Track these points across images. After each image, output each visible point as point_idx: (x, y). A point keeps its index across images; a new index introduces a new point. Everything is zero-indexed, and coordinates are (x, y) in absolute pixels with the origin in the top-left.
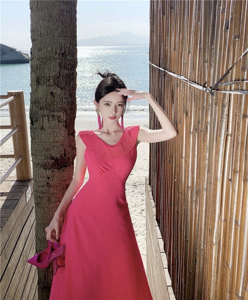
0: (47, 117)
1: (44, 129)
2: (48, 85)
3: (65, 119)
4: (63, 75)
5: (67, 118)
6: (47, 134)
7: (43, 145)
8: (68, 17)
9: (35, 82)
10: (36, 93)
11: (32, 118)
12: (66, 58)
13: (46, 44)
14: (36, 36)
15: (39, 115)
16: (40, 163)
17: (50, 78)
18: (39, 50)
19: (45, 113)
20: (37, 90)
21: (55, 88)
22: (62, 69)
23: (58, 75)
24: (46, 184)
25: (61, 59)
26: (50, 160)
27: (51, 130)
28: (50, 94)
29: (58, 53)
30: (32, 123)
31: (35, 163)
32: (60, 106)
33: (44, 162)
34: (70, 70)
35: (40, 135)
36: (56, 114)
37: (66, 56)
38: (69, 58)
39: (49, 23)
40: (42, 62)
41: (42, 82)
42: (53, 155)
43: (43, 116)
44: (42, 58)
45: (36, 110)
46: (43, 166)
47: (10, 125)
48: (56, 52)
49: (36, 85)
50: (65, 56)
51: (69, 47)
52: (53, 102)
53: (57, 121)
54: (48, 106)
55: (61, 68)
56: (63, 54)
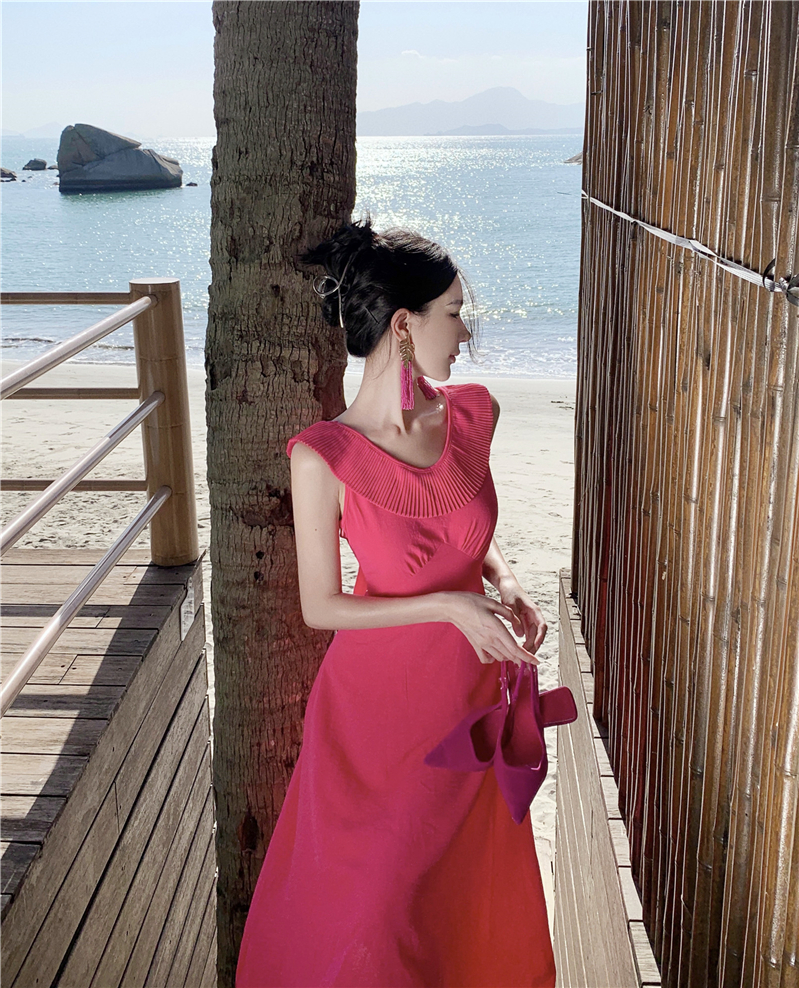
0: (258, 364)
1: (247, 401)
2: (265, 265)
3: (313, 371)
4: (311, 234)
5: (320, 367)
6: (255, 418)
7: (244, 450)
8: (332, 48)
9: (226, 254)
10: (227, 288)
11: (213, 366)
12: (323, 178)
13: (261, 136)
14: (232, 109)
15: (235, 357)
16: (233, 506)
17: (271, 243)
18: (240, 154)
19: (254, 351)
20: (230, 279)
21: (285, 273)
22: (311, 212)
23: (297, 233)
24: (252, 576)
25: (306, 184)
26: (266, 499)
27: (269, 404)
28: (270, 290)
29: (300, 163)
30: (212, 382)
31: (219, 507)
32: (301, 330)
33: (247, 502)
34: (333, 218)
35: (235, 419)
36: (286, 353)
37: (323, 171)
38: (332, 179)
39: (274, 70)
40: (248, 190)
41: (247, 254)
42: (276, 482)
43: (246, 361)
44: (249, 179)
45: (226, 341)
46: (242, 517)
47: (136, 386)
48: (292, 162)
49: (229, 262)
50: (319, 173)
51: (332, 142)
52: (280, 317)
53: (290, 376)
54: (265, 329)
55: (305, 211)
56: (313, 167)
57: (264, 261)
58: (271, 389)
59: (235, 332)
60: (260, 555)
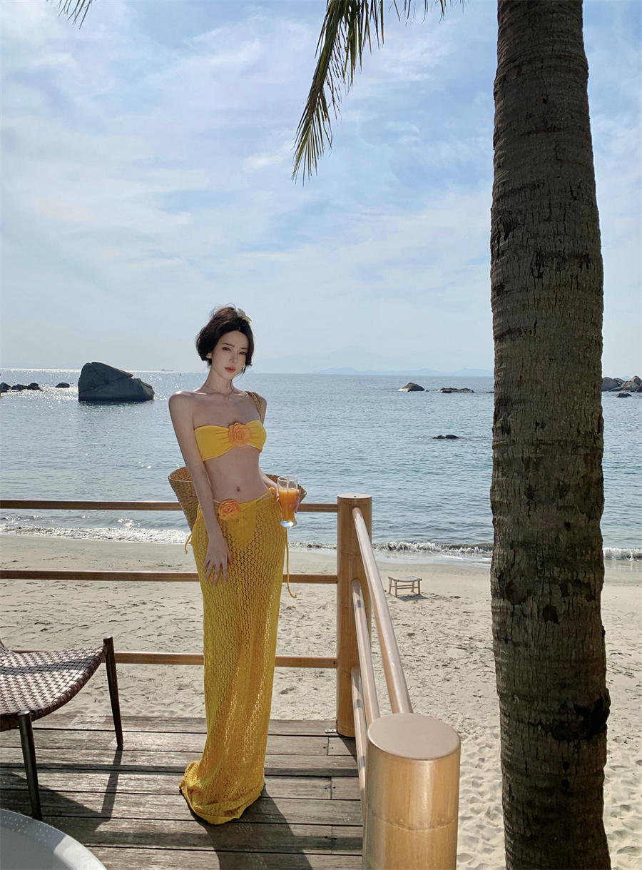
2: (561, 506)
9: (524, 497)
18: (537, 424)
20: (529, 516)
21: (575, 514)
26: (574, 717)
41: (543, 498)
46: (551, 732)
49: (528, 503)
57: (560, 504)
58: (571, 609)
59: (538, 558)
60: (566, 766)
